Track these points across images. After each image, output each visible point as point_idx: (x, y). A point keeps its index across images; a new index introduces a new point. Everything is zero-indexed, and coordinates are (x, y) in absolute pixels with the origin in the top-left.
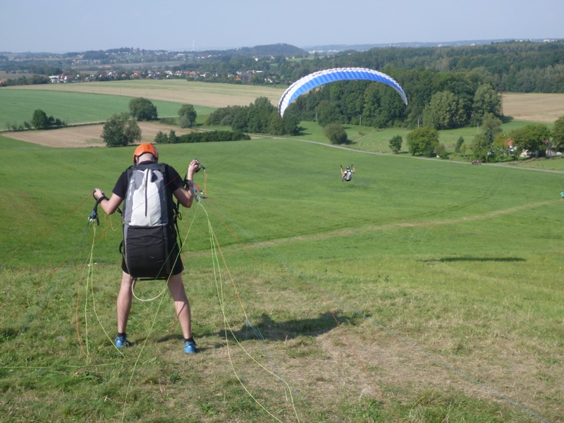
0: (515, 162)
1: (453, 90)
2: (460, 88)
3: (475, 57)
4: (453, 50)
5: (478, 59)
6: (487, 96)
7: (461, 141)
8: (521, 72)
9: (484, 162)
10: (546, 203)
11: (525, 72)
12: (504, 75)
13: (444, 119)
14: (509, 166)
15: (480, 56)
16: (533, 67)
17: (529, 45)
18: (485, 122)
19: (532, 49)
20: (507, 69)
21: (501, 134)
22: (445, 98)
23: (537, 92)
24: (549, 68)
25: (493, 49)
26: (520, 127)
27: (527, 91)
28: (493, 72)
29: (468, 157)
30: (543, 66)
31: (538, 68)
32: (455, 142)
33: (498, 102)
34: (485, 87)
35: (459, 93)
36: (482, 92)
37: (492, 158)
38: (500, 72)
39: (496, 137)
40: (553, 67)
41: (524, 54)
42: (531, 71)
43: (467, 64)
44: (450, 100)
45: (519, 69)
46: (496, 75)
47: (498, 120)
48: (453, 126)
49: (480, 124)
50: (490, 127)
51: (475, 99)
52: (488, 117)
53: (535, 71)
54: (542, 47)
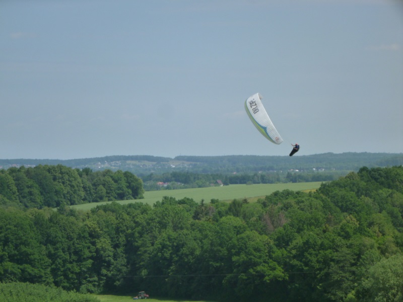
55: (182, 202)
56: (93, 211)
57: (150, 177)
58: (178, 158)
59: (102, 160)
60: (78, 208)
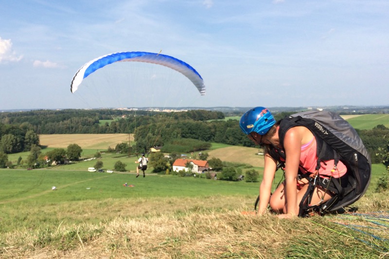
0: (50, 167)
1: (13, 133)
2: (17, 133)
3: (23, 117)
4: (11, 114)
5: (25, 118)
6: (32, 136)
7: (20, 159)
8: (47, 124)
9: (34, 168)
10: (69, 185)
11: (49, 124)
12: (39, 126)
13: (9, 148)
14: (47, 170)
15: (25, 117)
16: (53, 122)
17: (50, 112)
18: (32, 149)
19: (52, 113)
20: (40, 123)
21: (41, 154)
22: (9, 137)
23: (56, 134)
24: (61, 122)
25: (32, 113)
26: (51, 150)
27: (51, 133)
28: (33, 124)
29: (25, 167)
30: (58, 121)
31: (56, 122)
32: (17, 160)
33: (38, 139)
34: (31, 132)
35: (17, 135)
36: (29, 134)
37: (38, 166)
38: (37, 125)
39: (39, 156)
40: (63, 121)
41: (48, 116)
42: (52, 124)
43: (18, 121)
44: (12, 138)
45: (46, 123)
46: (35, 126)
47: (39, 147)
48: (14, 151)
49: (29, 150)
50: (35, 151)
51: (26, 137)
52: (33, 146)
53: (54, 124)
54: (57, 113)
55: (234, 120)
56: (211, 122)
57: (227, 113)
58: (236, 108)
59: (216, 108)
60: (208, 121)
